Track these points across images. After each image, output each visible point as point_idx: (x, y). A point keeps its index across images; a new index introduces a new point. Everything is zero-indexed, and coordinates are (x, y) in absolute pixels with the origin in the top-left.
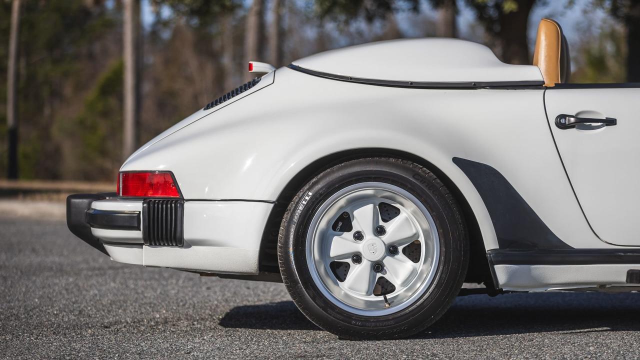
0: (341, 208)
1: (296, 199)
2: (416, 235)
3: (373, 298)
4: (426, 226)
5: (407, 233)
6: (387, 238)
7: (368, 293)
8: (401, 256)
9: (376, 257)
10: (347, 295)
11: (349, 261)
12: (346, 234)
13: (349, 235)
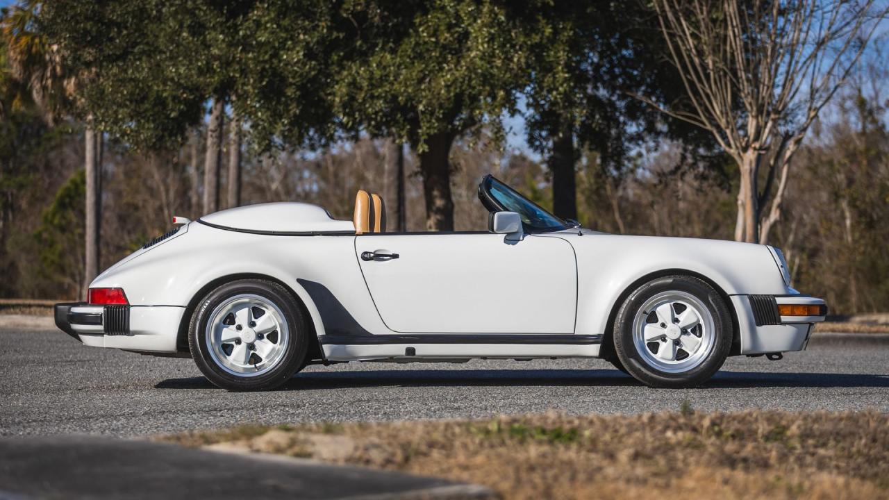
0: (229, 310)
1: (200, 305)
2: (275, 327)
3: (248, 366)
4: (281, 321)
5: (270, 325)
6: (257, 329)
7: (245, 363)
8: (265, 340)
9: (250, 341)
10: (232, 364)
11: (233, 343)
12: (231, 327)
13: (233, 327)
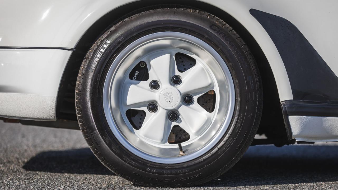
0: (138, 58)
1: (94, 47)
2: (211, 85)
3: (168, 146)
4: (221, 76)
5: (202, 83)
6: (183, 87)
7: (163, 141)
8: (196, 105)
9: (172, 106)
10: (142, 143)
11: (145, 109)
12: (142, 83)
13: (145, 84)
